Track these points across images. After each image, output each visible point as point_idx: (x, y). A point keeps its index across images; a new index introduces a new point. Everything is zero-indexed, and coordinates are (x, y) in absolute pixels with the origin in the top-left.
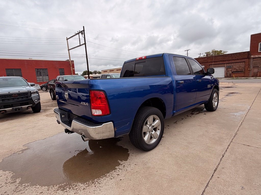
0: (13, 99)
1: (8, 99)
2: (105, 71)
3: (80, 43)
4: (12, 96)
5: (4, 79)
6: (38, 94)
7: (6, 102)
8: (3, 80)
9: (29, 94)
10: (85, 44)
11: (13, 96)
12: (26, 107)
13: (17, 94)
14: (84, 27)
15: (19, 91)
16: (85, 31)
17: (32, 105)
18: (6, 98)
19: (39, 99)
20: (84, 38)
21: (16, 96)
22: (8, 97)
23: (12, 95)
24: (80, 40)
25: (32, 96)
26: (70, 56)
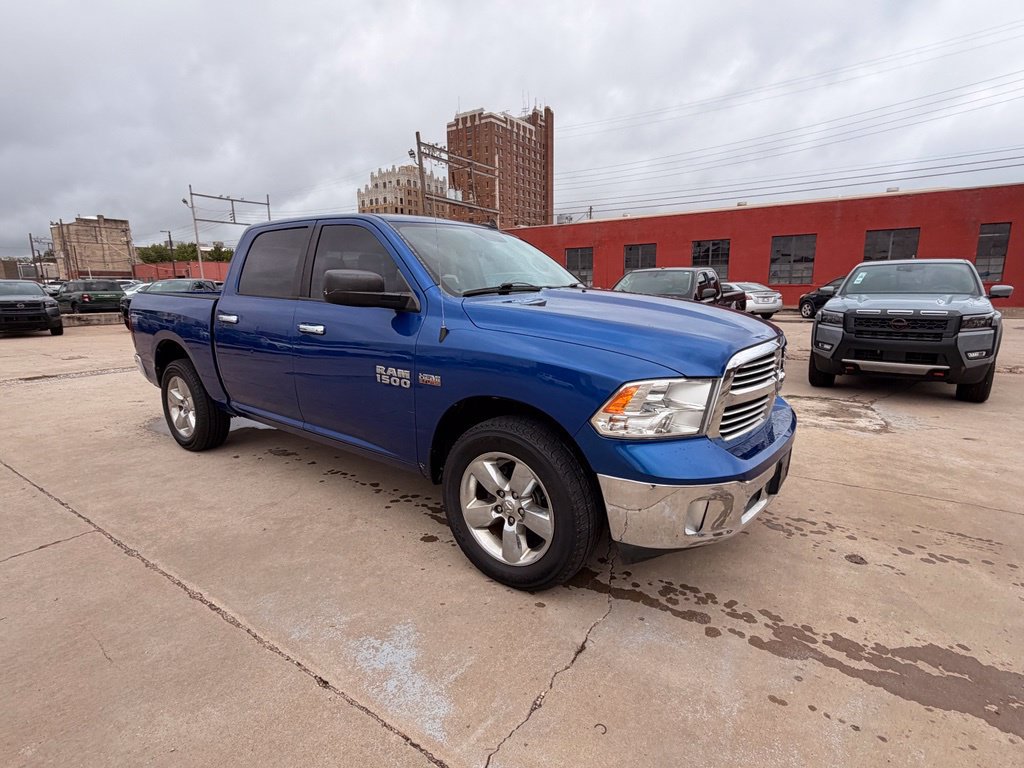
0: (889, 334)
1: (874, 333)
4: (889, 326)
5: (899, 267)
6: (993, 332)
7: (866, 339)
8: (898, 269)
9: (952, 326)
11: (891, 323)
12: (923, 370)
13: (907, 320)
15: (917, 312)
17: (948, 367)
18: (867, 329)
19: (992, 352)
21: (900, 327)
22: (875, 325)
23: (891, 320)
25: (960, 334)
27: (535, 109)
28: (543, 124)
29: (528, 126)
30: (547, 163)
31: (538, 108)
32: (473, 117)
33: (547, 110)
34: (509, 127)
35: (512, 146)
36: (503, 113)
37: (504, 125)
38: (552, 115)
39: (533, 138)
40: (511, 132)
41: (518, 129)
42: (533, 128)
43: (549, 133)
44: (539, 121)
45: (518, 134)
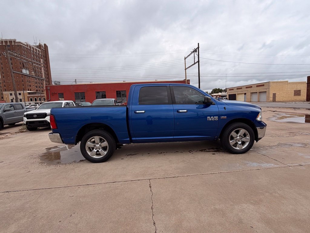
2: (231, 89)
3: (194, 62)
10: (198, 62)
14: (198, 44)
16: (199, 48)
20: (198, 56)
24: (194, 58)
26: (186, 76)
27: (40, 43)
28: (44, 49)
29: (38, 49)
30: (47, 62)
31: (41, 43)
32: (11, 42)
33: (45, 45)
34: (29, 48)
35: (31, 55)
36: (26, 43)
37: (27, 47)
38: (47, 47)
39: (40, 53)
40: (30, 50)
41: (34, 50)
42: (40, 50)
43: (47, 53)
44: (42, 48)
45: (33, 51)
